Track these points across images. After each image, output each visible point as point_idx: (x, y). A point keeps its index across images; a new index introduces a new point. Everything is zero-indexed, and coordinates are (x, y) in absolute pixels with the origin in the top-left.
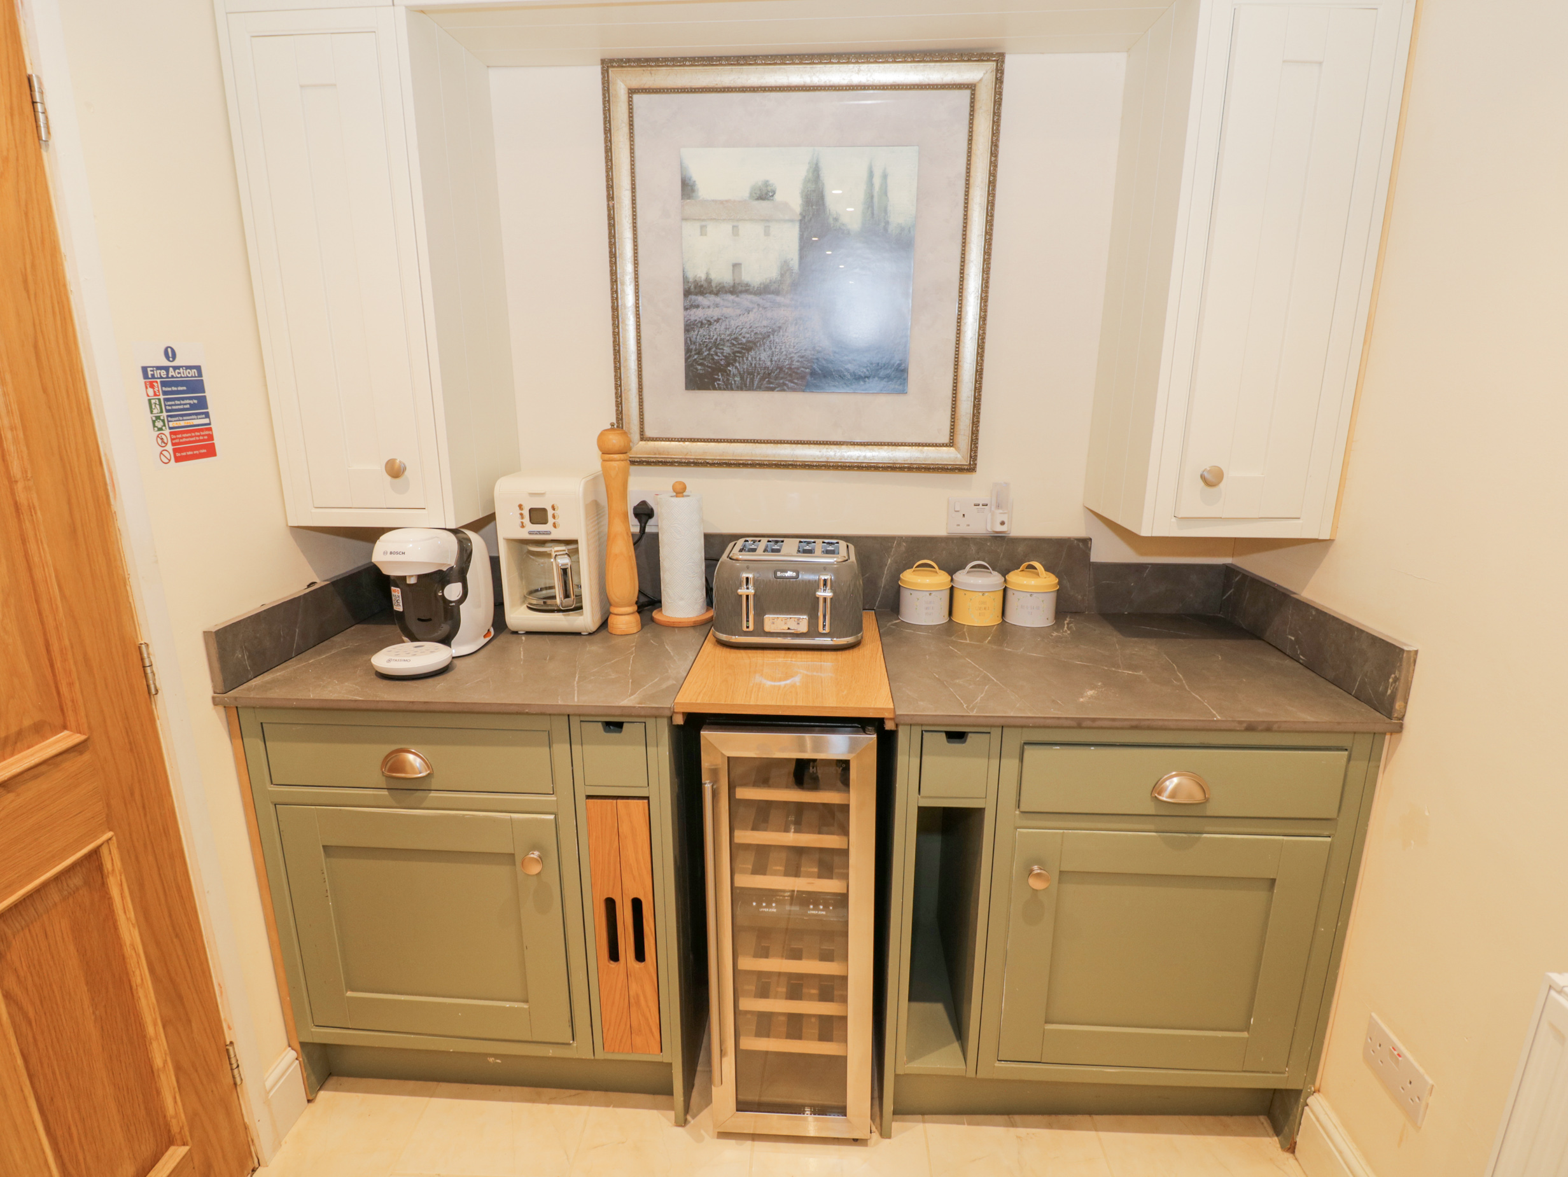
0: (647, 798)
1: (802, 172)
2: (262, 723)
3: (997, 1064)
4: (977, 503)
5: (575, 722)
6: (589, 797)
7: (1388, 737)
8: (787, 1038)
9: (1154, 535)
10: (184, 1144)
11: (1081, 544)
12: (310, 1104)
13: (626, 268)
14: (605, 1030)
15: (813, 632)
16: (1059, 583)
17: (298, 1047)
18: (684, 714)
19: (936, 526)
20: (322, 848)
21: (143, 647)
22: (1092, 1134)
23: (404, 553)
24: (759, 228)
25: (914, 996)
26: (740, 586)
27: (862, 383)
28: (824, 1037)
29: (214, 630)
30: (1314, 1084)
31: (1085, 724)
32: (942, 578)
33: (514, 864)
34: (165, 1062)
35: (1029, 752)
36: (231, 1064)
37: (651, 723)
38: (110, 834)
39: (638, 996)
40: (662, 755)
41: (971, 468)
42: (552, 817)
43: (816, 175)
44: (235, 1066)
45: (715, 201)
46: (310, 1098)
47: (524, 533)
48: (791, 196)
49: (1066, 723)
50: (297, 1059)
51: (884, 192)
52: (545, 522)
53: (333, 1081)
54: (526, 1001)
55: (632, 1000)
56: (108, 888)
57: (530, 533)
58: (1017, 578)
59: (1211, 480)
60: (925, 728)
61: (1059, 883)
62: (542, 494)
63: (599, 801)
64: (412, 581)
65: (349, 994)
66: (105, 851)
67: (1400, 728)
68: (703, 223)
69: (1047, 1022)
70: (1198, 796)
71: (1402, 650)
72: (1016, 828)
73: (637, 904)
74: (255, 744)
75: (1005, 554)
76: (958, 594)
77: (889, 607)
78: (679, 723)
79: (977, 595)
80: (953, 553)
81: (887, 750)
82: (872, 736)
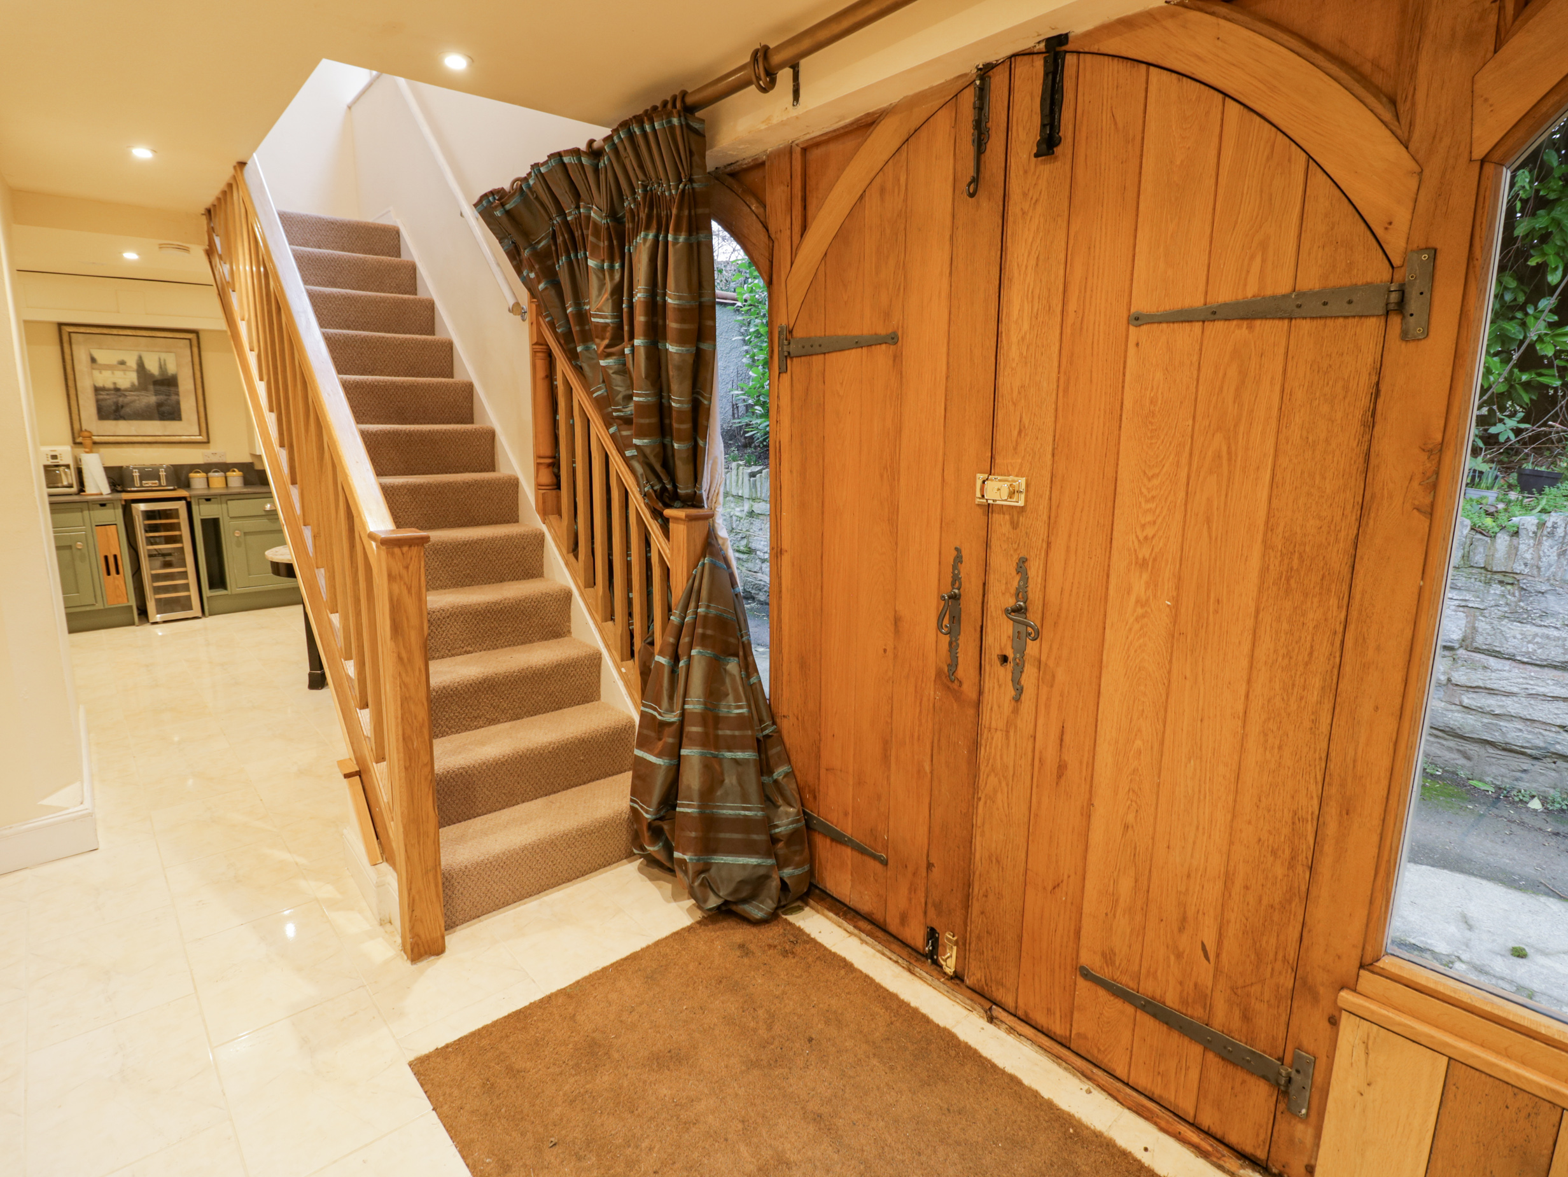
0: (116, 525)
1: (135, 357)
3: (237, 589)
4: (213, 453)
5: (88, 505)
6: (96, 526)
8: (169, 593)
14: (108, 598)
15: (161, 485)
18: (124, 500)
19: (199, 460)
24: (122, 373)
25: (210, 586)
26: (133, 473)
28: (182, 591)
31: (242, 493)
32: (204, 475)
33: (72, 549)
35: (229, 502)
37: (114, 504)
39: (118, 585)
40: (120, 512)
41: (208, 442)
42: (84, 533)
43: (140, 358)
45: (104, 365)
47: (49, 462)
48: (132, 363)
49: (236, 493)
51: (165, 364)
52: (58, 458)
54: (79, 593)
55: (116, 587)
57: (51, 463)
58: (230, 474)
60: (199, 498)
61: (244, 536)
62: (55, 451)
63: (100, 527)
68: (101, 371)
69: (249, 575)
70: (274, 508)
72: (229, 522)
73: (115, 557)
75: (225, 468)
76: (210, 479)
77: (187, 485)
78: (123, 503)
79: (217, 478)
80: (207, 468)
81: (189, 506)
82: (184, 502)
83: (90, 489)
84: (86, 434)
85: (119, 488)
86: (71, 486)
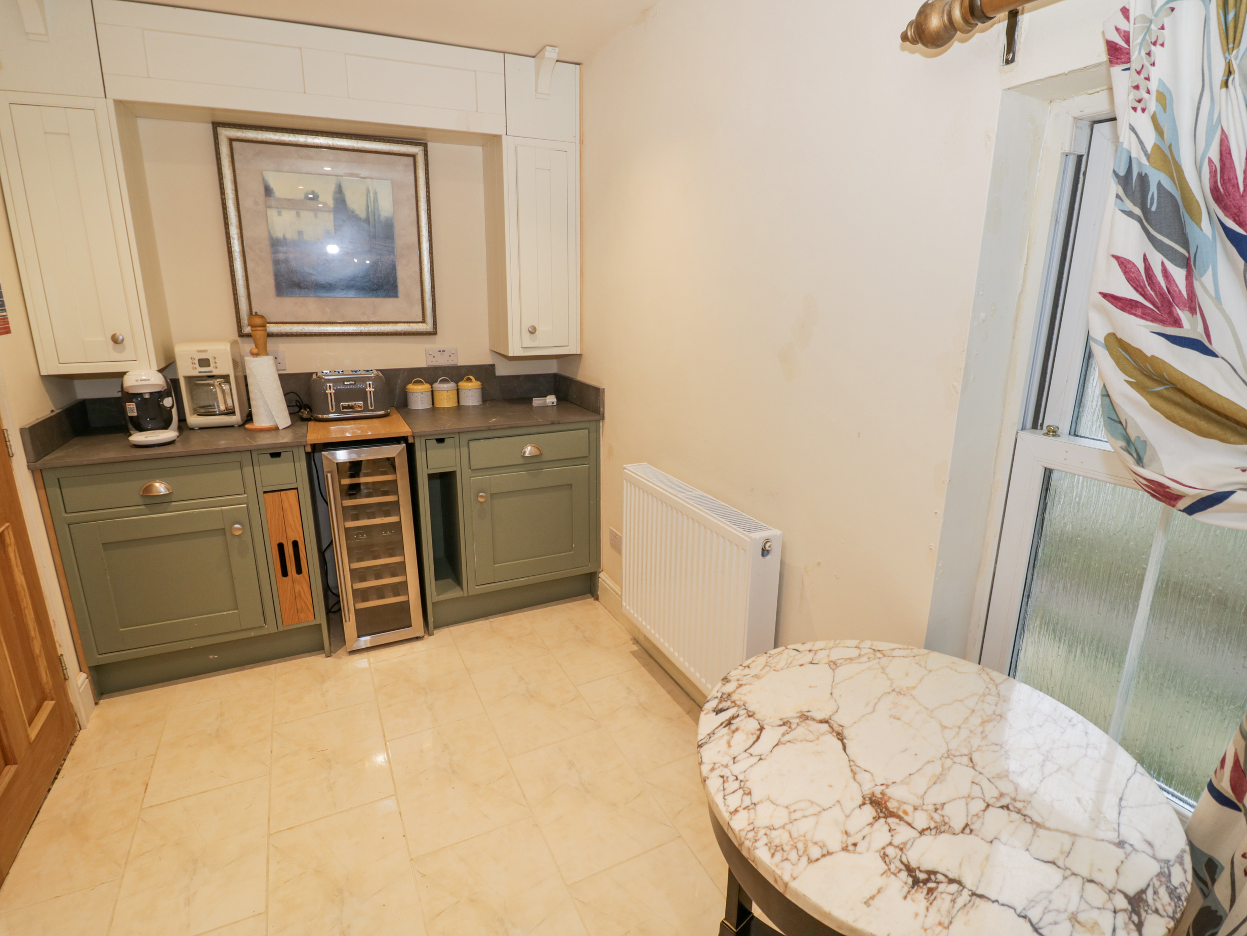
0: (297, 489)
1: (332, 188)
2: (58, 479)
3: (476, 587)
4: (440, 350)
5: (255, 455)
6: (265, 492)
7: (601, 421)
8: (378, 599)
9: (515, 355)
10: (52, 700)
11: (491, 368)
12: (97, 706)
13: (234, 231)
14: (283, 614)
15: (366, 409)
16: (482, 385)
17: (87, 670)
18: (311, 445)
19: (421, 362)
20: (101, 546)
21: (5, 431)
22: (521, 613)
23: (149, 380)
24: (311, 214)
25: (438, 577)
26: (327, 390)
27: (375, 292)
28: (396, 594)
29: (27, 427)
30: (600, 568)
31: (491, 428)
32: (427, 386)
33: (225, 535)
34: (40, 651)
35: (472, 443)
36: (62, 667)
37: (295, 451)
38: (7, 524)
39: (300, 592)
40: (303, 465)
41: (434, 333)
42: (246, 505)
43: (340, 189)
44: (64, 668)
45: (285, 199)
46: (96, 702)
47: (197, 371)
48: (327, 198)
49: (484, 428)
50: (87, 678)
51: (376, 200)
52: (209, 365)
53: (105, 696)
54: (237, 609)
55: (297, 595)
56: (8, 554)
57: (200, 372)
58: (463, 384)
59: (533, 331)
60: (426, 437)
61: (491, 499)
62: (205, 351)
63: (271, 494)
64: (147, 396)
65: (121, 630)
66: (6, 533)
67: (603, 418)
68: (279, 210)
69: (494, 564)
70: (538, 453)
71: (599, 389)
72: (470, 478)
73: (295, 544)
74: (54, 491)
75: (456, 374)
76: (436, 394)
77: (402, 404)
78: (309, 449)
79: (445, 393)
80: (431, 375)
81: (411, 450)
82: (403, 445)
83: (261, 421)
84: (258, 321)
85: (305, 414)
86: (230, 412)
